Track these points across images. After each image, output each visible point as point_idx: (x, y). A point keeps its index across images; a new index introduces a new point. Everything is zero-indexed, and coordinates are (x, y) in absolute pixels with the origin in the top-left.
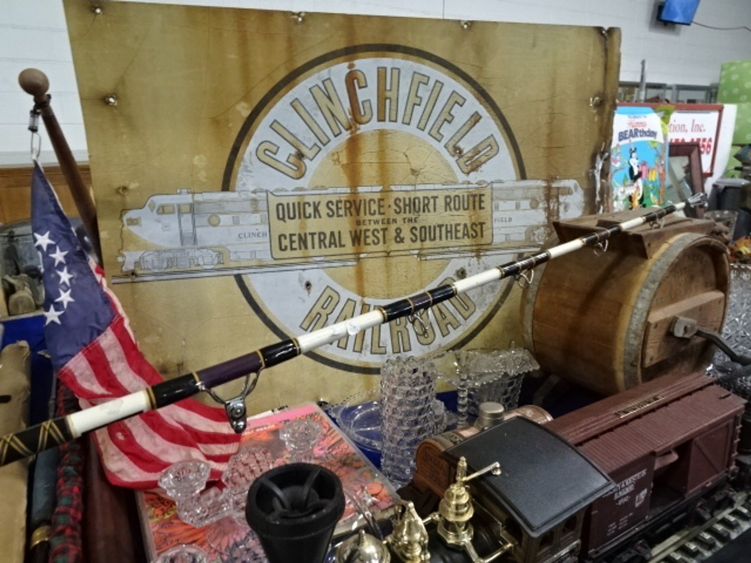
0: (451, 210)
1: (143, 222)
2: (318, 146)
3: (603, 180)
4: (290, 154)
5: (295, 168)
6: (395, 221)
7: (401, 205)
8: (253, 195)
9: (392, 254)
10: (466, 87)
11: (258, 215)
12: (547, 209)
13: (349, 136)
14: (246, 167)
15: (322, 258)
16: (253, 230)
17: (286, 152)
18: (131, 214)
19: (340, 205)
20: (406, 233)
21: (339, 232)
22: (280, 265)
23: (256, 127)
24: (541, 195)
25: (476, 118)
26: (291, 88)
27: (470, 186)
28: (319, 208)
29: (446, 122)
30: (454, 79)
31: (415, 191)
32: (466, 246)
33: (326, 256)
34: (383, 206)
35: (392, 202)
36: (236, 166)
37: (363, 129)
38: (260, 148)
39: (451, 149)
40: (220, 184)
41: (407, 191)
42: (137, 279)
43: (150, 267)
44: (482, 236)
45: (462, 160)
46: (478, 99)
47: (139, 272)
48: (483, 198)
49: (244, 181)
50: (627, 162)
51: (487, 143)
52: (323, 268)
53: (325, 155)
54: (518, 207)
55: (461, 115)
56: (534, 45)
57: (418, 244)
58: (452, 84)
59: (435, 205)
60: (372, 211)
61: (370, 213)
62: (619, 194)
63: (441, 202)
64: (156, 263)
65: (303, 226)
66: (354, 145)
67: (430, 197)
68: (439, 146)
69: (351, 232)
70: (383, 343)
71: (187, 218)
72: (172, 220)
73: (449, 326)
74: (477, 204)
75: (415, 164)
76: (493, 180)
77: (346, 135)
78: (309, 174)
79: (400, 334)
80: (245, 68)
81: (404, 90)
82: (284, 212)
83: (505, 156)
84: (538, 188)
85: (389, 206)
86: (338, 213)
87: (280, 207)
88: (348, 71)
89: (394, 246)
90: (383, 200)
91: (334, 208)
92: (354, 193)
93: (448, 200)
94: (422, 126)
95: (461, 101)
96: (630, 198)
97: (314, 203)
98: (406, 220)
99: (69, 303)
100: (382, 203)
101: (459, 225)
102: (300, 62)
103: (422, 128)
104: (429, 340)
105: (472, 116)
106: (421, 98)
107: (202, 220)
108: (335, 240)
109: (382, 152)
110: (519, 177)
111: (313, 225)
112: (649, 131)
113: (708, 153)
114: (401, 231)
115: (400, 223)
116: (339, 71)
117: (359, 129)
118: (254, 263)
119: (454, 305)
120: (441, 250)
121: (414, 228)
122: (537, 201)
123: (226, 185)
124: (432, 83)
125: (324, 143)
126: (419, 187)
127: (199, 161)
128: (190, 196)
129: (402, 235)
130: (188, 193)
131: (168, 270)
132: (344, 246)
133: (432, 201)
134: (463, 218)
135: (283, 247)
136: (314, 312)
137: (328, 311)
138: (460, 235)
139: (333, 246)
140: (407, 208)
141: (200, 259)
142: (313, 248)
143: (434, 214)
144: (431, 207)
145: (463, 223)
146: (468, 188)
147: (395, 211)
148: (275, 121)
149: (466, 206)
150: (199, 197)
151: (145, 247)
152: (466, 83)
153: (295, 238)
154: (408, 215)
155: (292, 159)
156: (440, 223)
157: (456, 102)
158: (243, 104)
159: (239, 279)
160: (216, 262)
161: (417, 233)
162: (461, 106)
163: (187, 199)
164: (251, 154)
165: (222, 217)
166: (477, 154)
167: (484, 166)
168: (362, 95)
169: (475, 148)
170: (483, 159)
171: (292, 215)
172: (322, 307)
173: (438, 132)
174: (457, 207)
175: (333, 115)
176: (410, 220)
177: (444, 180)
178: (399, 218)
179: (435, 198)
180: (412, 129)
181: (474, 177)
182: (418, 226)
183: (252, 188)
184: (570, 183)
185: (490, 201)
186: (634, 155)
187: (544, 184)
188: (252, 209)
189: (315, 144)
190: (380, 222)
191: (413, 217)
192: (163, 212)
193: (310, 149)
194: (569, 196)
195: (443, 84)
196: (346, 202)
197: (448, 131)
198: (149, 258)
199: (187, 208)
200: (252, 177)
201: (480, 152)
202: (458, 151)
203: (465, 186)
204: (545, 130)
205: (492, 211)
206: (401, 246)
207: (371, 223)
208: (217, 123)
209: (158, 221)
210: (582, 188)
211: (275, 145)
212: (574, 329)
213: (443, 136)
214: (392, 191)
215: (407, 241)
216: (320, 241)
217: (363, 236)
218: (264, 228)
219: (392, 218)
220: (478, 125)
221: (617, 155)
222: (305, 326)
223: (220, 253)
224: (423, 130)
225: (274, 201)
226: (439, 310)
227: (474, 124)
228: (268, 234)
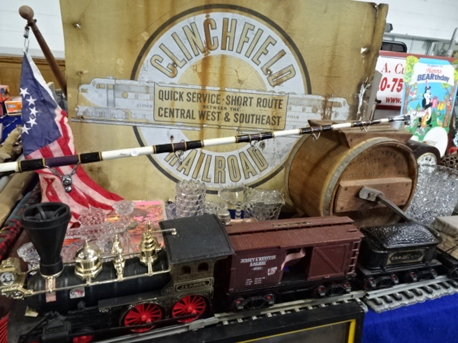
0: (260, 106)
1: (89, 91)
3: (365, 101)
4: (169, 64)
5: (171, 72)
6: (225, 108)
7: (230, 100)
8: (147, 84)
9: (222, 127)
10: (277, 34)
11: (149, 95)
12: (323, 114)
13: (204, 57)
14: (144, 68)
15: (181, 124)
16: (145, 103)
17: (167, 62)
18: (83, 86)
19: (194, 96)
20: (231, 117)
21: (193, 111)
22: (157, 124)
23: (152, 47)
24: (320, 105)
25: (282, 54)
26: (172, 26)
27: (274, 94)
28: (183, 96)
29: (263, 54)
30: (271, 28)
31: (239, 92)
32: (268, 129)
33: (184, 123)
34: (219, 99)
35: (225, 98)
36: (139, 67)
37: (212, 53)
38: (153, 58)
39: (264, 71)
40: (130, 76)
41: (235, 92)
42: (83, 121)
43: (91, 115)
44: (278, 125)
45: (271, 78)
46: (285, 42)
47: (85, 117)
48: (281, 102)
49: (143, 75)
51: (288, 69)
52: (181, 129)
53: (189, 66)
54: (304, 110)
55: (273, 51)
56: (325, 12)
57: (238, 124)
58: (269, 32)
59: (251, 102)
60: (213, 101)
61: (211, 102)
63: (255, 101)
64: (94, 114)
65: (173, 104)
66: (206, 62)
67: (248, 97)
68: (258, 68)
69: (199, 111)
70: (209, 176)
71: (111, 92)
72: (103, 92)
73: (250, 174)
74: (278, 105)
75: (241, 77)
76: (290, 92)
77: (202, 56)
78: (179, 76)
79: (220, 173)
80: (148, 13)
81: (238, 33)
82: (163, 95)
83: (299, 78)
84: (319, 100)
85: (223, 100)
86: (193, 100)
87: (161, 92)
88: (205, 19)
89: (223, 123)
90: (220, 95)
91: (191, 96)
92: (204, 89)
93: (259, 101)
94: (248, 55)
95: (273, 42)
96: (420, 119)
97: (180, 92)
98: (233, 109)
99: (34, 125)
100: (219, 97)
101: (265, 116)
102: (178, 12)
103: (248, 56)
104: (237, 179)
105: (280, 52)
106: (249, 39)
107: (118, 94)
108: (190, 115)
109: (222, 68)
110: (307, 92)
111: (178, 105)
112: (443, 76)
114: (229, 114)
115: (228, 110)
116: (200, 18)
117: (210, 53)
118: (144, 121)
119: (255, 163)
120: (252, 129)
121: (237, 114)
122: (317, 108)
123: (133, 77)
124: (256, 30)
125: (189, 59)
126: (242, 91)
127: (120, 62)
128: (114, 80)
129: (229, 117)
130: (113, 79)
131: (100, 118)
132: (195, 119)
133: (249, 100)
134: (268, 112)
135: (161, 115)
138: (264, 122)
139: (188, 118)
140: (234, 102)
141: (116, 115)
142: (177, 117)
143: (250, 107)
144: (248, 103)
145: (267, 115)
146: (273, 95)
147: (226, 102)
148: (162, 44)
149: (270, 106)
150: (118, 82)
151: (89, 104)
152: (278, 32)
153: (168, 111)
154: (233, 106)
155: (170, 66)
156: (253, 113)
157: (270, 43)
158: (145, 33)
159: (135, 128)
160: (124, 117)
161: (238, 117)
162: (274, 45)
163: (112, 82)
164: (148, 61)
165: (129, 94)
166: (281, 75)
167: (284, 83)
168: (213, 33)
169: (280, 71)
170: (285, 78)
171: (167, 98)
173: (258, 59)
174: (265, 105)
175: (195, 44)
176: (235, 109)
177: (258, 88)
178: (228, 107)
179: (251, 98)
180: (242, 56)
181: (277, 89)
182: (239, 113)
183: (147, 80)
184: (341, 100)
185: (286, 104)
186: (428, 91)
187: (323, 99)
188: (145, 91)
189: (184, 59)
190: (217, 108)
191: (237, 108)
192: (99, 88)
193: (181, 62)
194: (339, 108)
195: (263, 31)
196: (198, 94)
197: (264, 60)
198: (90, 111)
199: (111, 87)
200: (147, 74)
201: (283, 74)
202: (269, 72)
203: (271, 93)
204: (327, 65)
205: (287, 111)
206: (228, 123)
207: (212, 107)
208: (131, 42)
209: (96, 92)
211: (162, 58)
212: (305, 184)
213: (260, 62)
214: (226, 91)
215: (232, 121)
216: (181, 114)
217: (206, 115)
218: (151, 103)
219: (224, 106)
220: (283, 57)
221: (415, 89)
222: (167, 159)
223: (127, 113)
224: (249, 57)
225: (158, 89)
226: (246, 163)
227: (281, 57)
228: (153, 106)
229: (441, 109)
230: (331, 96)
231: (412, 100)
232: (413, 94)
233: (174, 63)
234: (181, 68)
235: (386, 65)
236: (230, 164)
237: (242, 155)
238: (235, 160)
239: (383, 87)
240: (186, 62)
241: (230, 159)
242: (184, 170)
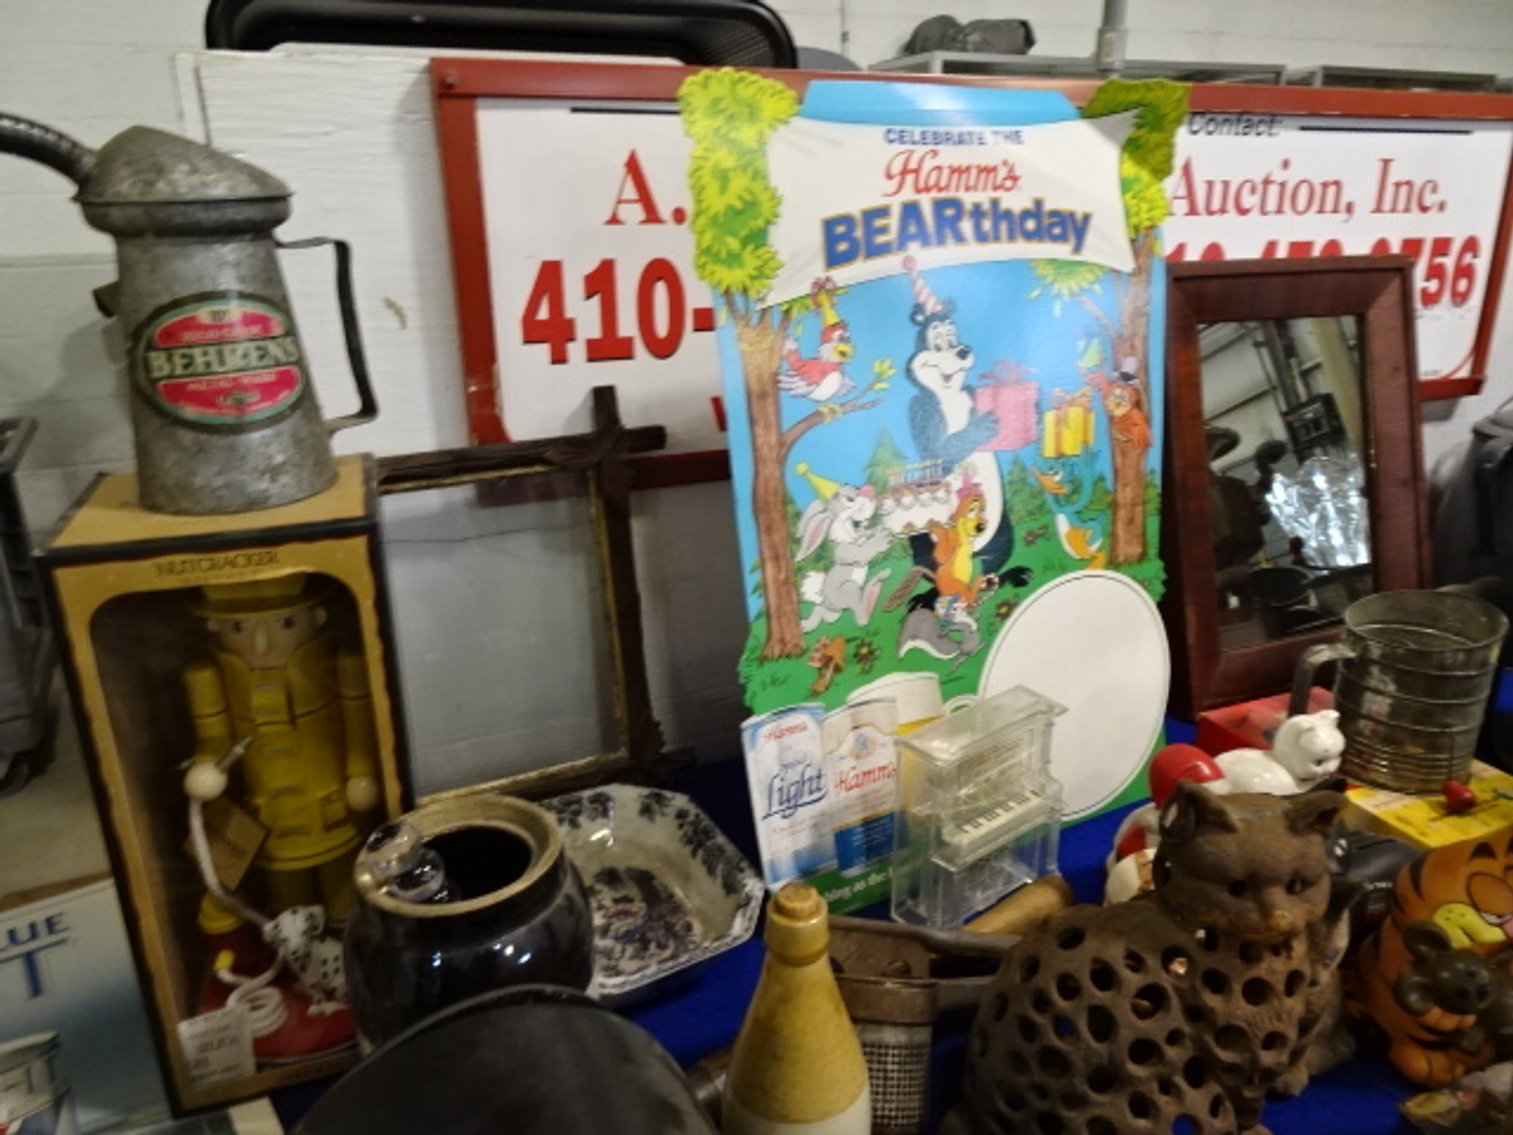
50: (890, 369)
62: (842, 532)
96: (922, 546)
112: (1036, 211)
113: (1460, 298)
186: (938, 333)
221: (825, 337)
229: (1071, 446)
231: (815, 419)
235: (633, 167)
239: (662, 328)
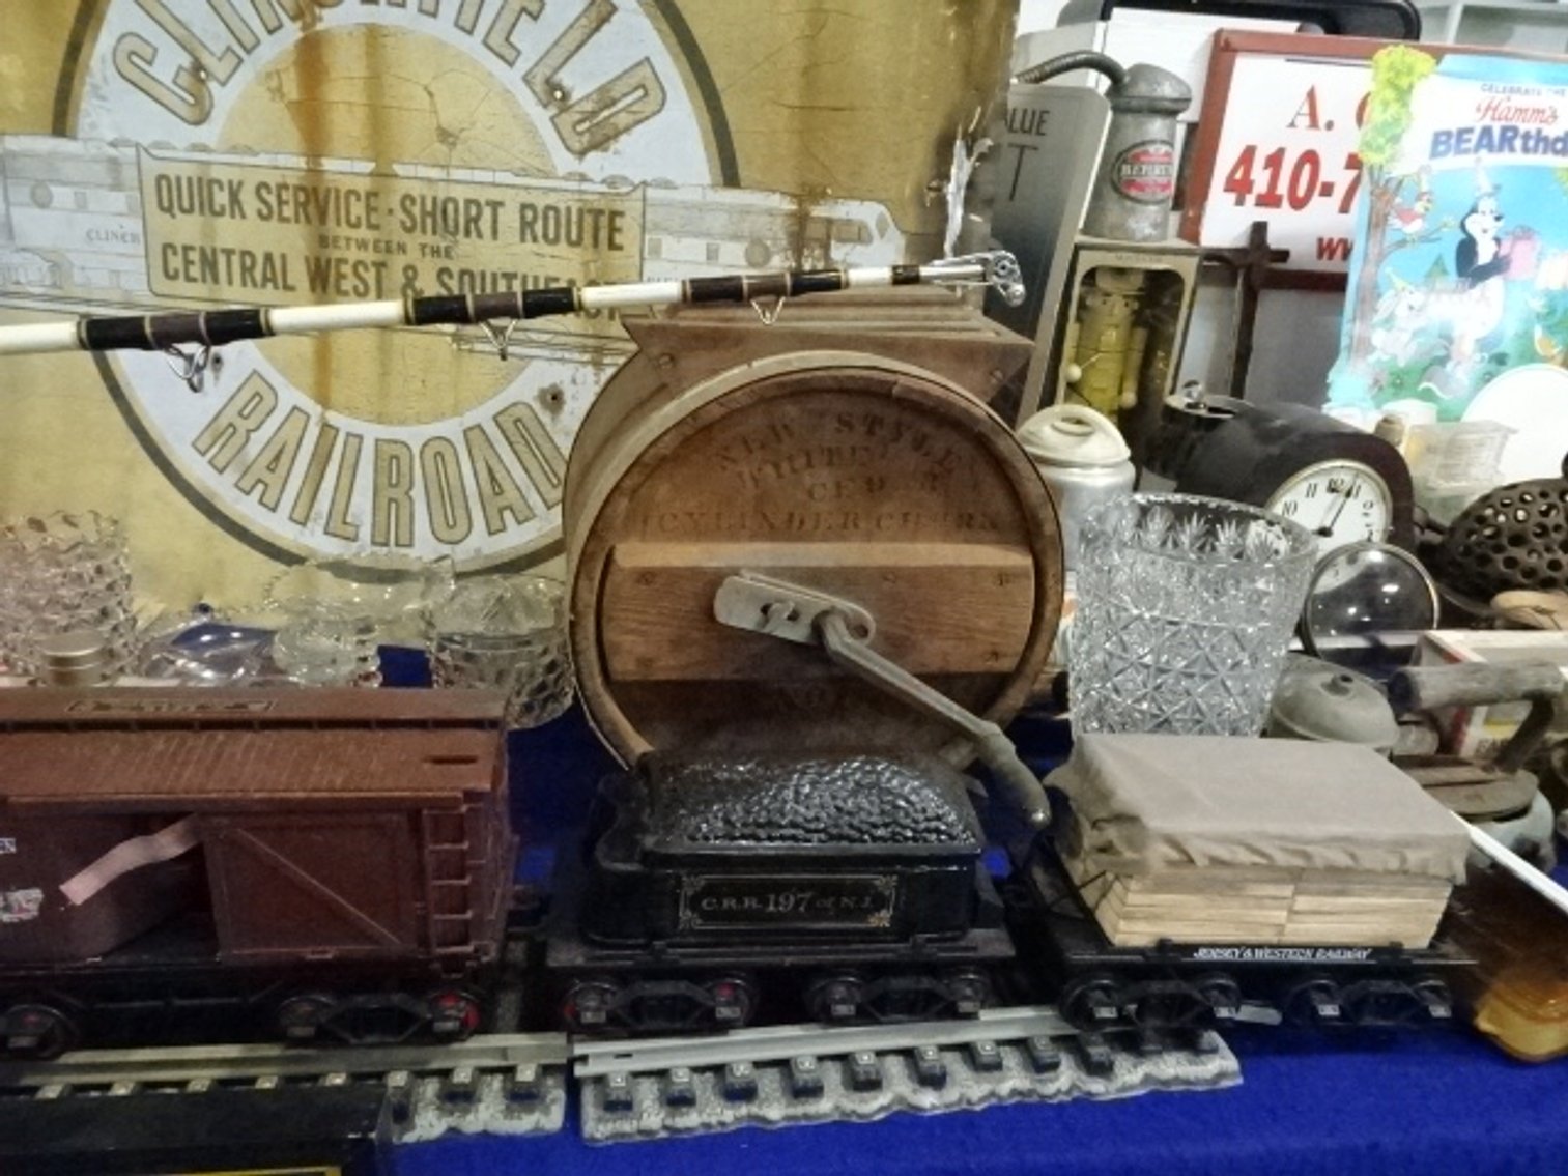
0: (535, 240)
2: (234, 52)
3: (974, 217)
4: (181, 68)
5: (191, 100)
6: (402, 248)
7: (416, 211)
8: (112, 152)
11: (122, 196)
13: (300, 35)
14: (96, 87)
16: (113, 225)
17: (170, 62)
19: (285, 196)
20: (427, 282)
21: (283, 257)
23: (108, 1)
24: (778, 233)
25: (601, 11)
27: (585, 186)
28: (242, 196)
29: (524, 16)
31: (448, 181)
32: (570, 334)
34: (375, 210)
35: (395, 204)
36: (77, 83)
37: (329, 19)
38: (121, 47)
39: (539, 87)
40: (48, 118)
41: (430, 180)
45: (568, 119)
48: (618, 222)
49: (94, 117)
50: (1455, 223)
51: (634, 81)
53: (251, 75)
54: (711, 255)
59: (495, 221)
60: (353, 219)
61: (349, 223)
63: (510, 218)
66: (311, 56)
67: (483, 202)
68: (512, 78)
69: (307, 260)
70: (354, 517)
73: (507, 514)
74: (604, 234)
75: (449, 117)
76: (649, 179)
77: (292, 32)
78: (218, 116)
79: (393, 505)
82: (171, 196)
83: (682, 116)
84: (770, 213)
85: (390, 212)
86: (280, 212)
87: (164, 184)
90: (376, 194)
91: (272, 199)
92: (315, 172)
93: (529, 215)
94: (467, 22)
97: (230, 183)
98: (428, 250)
100: (374, 202)
101: (557, 279)
103: (468, 26)
104: (457, 534)
105: (593, 3)
107: (20, 192)
108: (274, 272)
109: (375, 80)
110: (721, 180)
111: (230, 233)
114: (415, 272)
115: (413, 256)
117: (321, 19)
118: (116, 296)
119: (526, 470)
121: (445, 271)
122: (766, 248)
123: (61, 122)
125: (249, 46)
126: (456, 174)
127: (10, 67)
129: (417, 284)
132: (293, 288)
133: (487, 212)
134: (568, 264)
135: (171, 272)
136: (223, 421)
137: (251, 423)
139: (270, 285)
140: (429, 221)
141: (21, 271)
142: (230, 282)
143: (493, 244)
144: (485, 224)
145: (565, 276)
146: (581, 192)
147: (403, 223)
149: (574, 236)
150: (12, 144)
153: (194, 256)
154: (430, 239)
155: (184, 79)
156: (510, 269)
160: (47, 282)
161: (454, 284)
164: (103, 61)
165: (55, 190)
166: (607, 106)
167: (623, 138)
169: (603, 90)
170: (623, 120)
171: (186, 204)
172: (240, 414)
173: (507, 40)
174: (552, 235)
176: (436, 252)
177: (518, 164)
178: (413, 241)
179: (496, 205)
180: (442, 26)
181: (597, 164)
182: (455, 267)
183: (110, 136)
184: (866, 212)
185: (638, 230)
187: (789, 206)
188: (109, 181)
189: (229, 49)
190: (371, 246)
191: (443, 245)
193: (220, 59)
194: (859, 248)
196: (297, 188)
197: (532, 39)
200: (109, 111)
201: (614, 102)
202: (558, 95)
203: (573, 185)
204: (795, 57)
205: (642, 259)
207: (351, 244)
210: (903, 232)
211: (149, 44)
213: (519, 53)
214: (396, 176)
216: (244, 269)
217: (332, 272)
218: (134, 225)
219: (395, 239)
220: (606, 28)
221: (1419, 198)
222: (202, 446)
223: (57, 266)
224: (470, 32)
225: (152, 169)
226: (490, 471)
227: (597, 29)
228: (142, 239)
229: (1556, 286)
230: (824, 195)
231: (1402, 243)
232: (1407, 216)
233: (198, 67)
234: (223, 84)
235: (1311, 96)
236: (431, 470)
237: (474, 435)
238: (449, 458)
239: (1301, 191)
240: (241, 61)
241: (429, 453)
242: (260, 487)
